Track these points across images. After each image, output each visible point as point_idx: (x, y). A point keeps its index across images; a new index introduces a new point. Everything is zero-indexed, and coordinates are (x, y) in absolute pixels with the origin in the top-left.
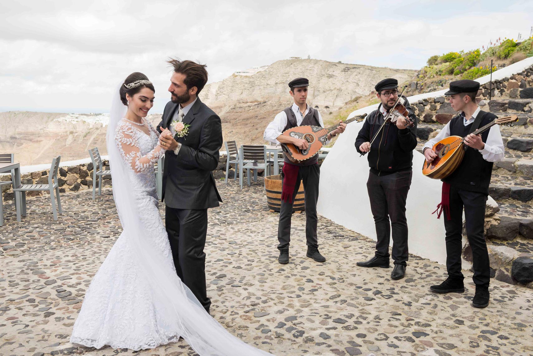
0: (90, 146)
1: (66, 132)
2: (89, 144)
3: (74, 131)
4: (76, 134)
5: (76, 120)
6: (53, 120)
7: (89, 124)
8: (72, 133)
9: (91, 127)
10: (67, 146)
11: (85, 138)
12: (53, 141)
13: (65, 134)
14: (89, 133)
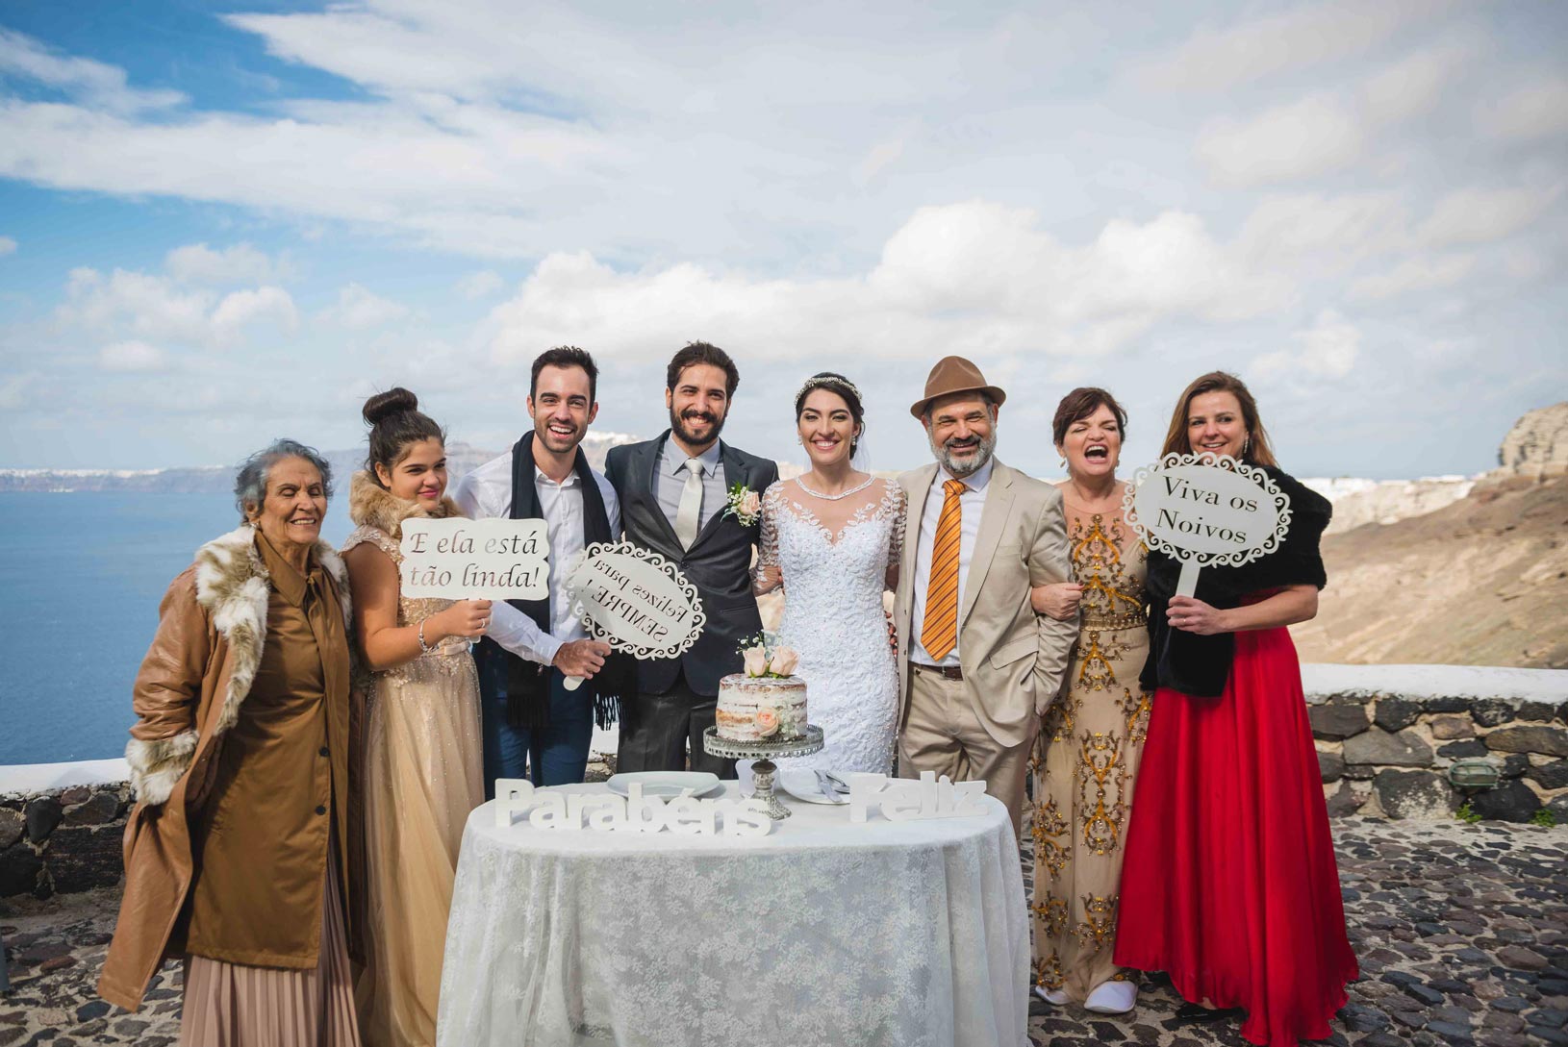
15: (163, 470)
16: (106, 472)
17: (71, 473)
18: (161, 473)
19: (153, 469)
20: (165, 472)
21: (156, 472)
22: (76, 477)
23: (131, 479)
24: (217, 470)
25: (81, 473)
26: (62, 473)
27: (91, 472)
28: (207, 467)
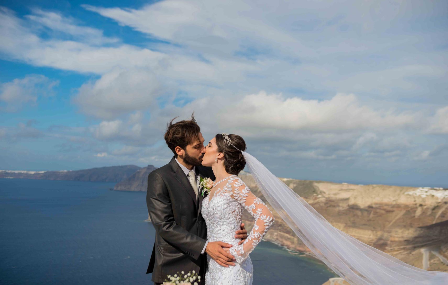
0: (438, 218)
1: (416, 204)
2: (437, 216)
3: (423, 204)
4: (425, 207)
5: (425, 194)
6: (404, 193)
7: (437, 198)
8: (421, 205)
9: (439, 201)
10: (416, 217)
11: (434, 211)
12: (403, 212)
13: (415, 206)
14: (438, 206)
15: (45, 171)
16: (25, 172)
17: (13, 171)
18: (45, 173)
19: (42, 171)
20: (46, 173)
21: (43, 172)
22: (14, 173)
23: (34, 174)
24: (64, 172)
25: (17, 172)
26: (9, 171)
27: (20, 171)
28: (61, 171)
